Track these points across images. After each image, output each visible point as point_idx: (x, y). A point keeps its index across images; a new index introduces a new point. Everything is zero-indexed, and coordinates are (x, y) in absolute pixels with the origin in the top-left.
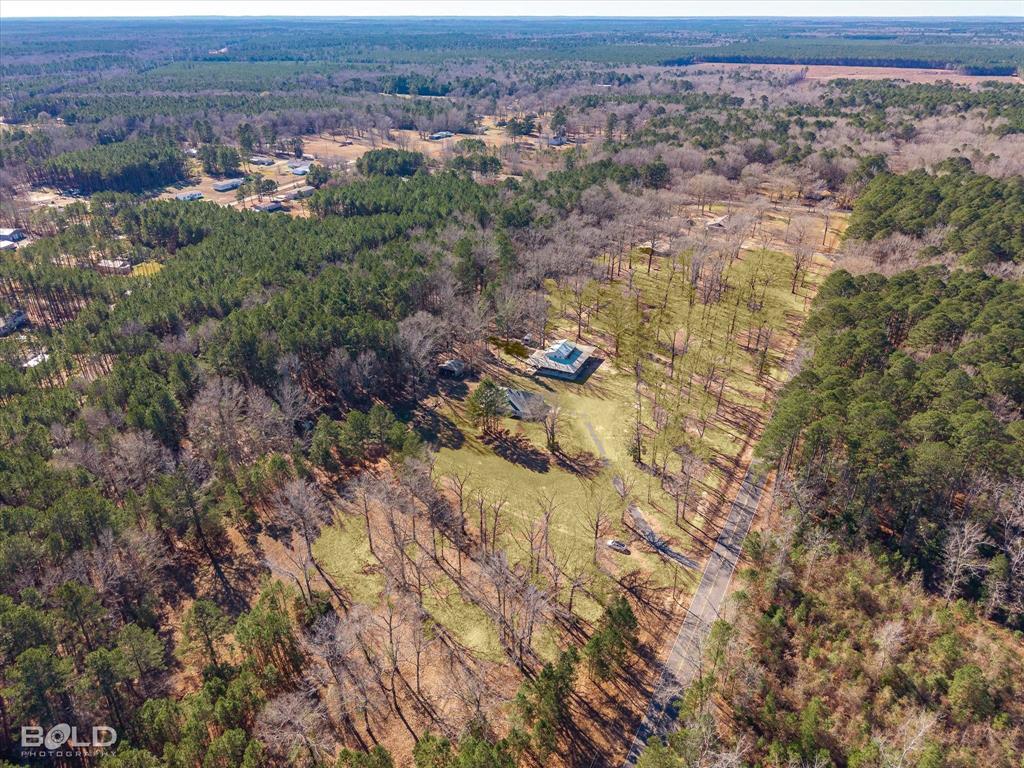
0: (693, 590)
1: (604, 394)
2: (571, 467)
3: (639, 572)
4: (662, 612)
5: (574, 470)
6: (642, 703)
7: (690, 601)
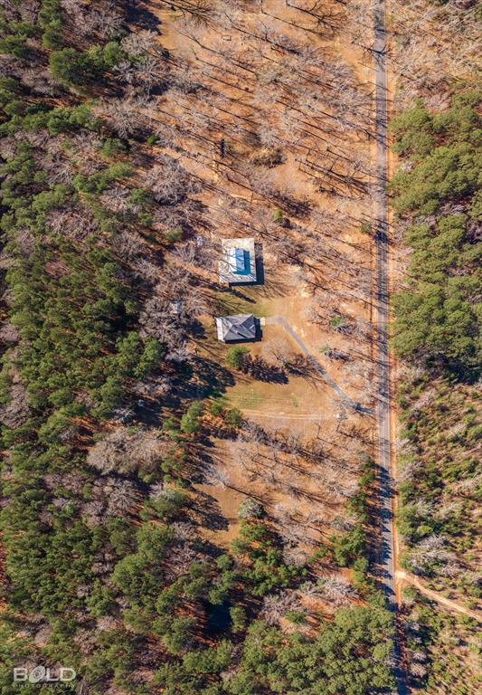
0: (378, 426)
1: (281, 289)
2: (297, 371)
3: (354, 427)
4: (370, 443)
5: (300, 374)
6: (378, 483)
7: (378, 432)
